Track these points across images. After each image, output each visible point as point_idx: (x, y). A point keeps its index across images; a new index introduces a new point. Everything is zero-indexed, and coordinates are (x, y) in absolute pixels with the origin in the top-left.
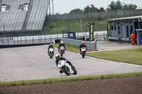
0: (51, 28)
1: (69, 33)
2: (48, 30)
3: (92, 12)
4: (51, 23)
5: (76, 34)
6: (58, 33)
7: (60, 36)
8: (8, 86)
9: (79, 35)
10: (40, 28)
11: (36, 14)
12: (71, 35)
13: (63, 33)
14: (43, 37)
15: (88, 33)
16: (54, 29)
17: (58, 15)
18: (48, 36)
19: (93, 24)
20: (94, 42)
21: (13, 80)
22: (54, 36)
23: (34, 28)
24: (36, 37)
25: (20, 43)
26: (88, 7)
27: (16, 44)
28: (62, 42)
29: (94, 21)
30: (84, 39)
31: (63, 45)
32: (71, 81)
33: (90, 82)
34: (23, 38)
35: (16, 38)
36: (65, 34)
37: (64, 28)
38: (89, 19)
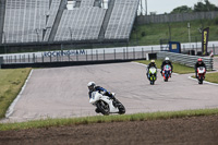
0: (143, 35)
1: (170, 43)
2: (138, 39)
3: (206, 11)
4: (143, 27)
5: (182, 45)
6: (154, 43)
7: (157, 48)
8: (77, 124)
9: (186, 46)
10: (126, 35)
11: (119, 15)
12: (174, 47)
13: (161, 44)
14: (130, 49)
15: (200, 44)
16: (148, 37)
17: (153, 15)
18: (138, 49)
19: (207, 29)
20: (209, 58)
21: (85, 116)
22: (148, 48)
23: (116, 35)
24: (119, 50)
25: (95, 59)
26: (200, 4)
27: (89, 59)
28: (167, 59)
29: (209, 24)
30: (193, 53)
31: (169, 63)
32: (172, 117)
33: (202, 119)
34: (100, 51)
35: (89, 51)
36: (165, 46)
37: (163, 36)
38: (201, 22)
